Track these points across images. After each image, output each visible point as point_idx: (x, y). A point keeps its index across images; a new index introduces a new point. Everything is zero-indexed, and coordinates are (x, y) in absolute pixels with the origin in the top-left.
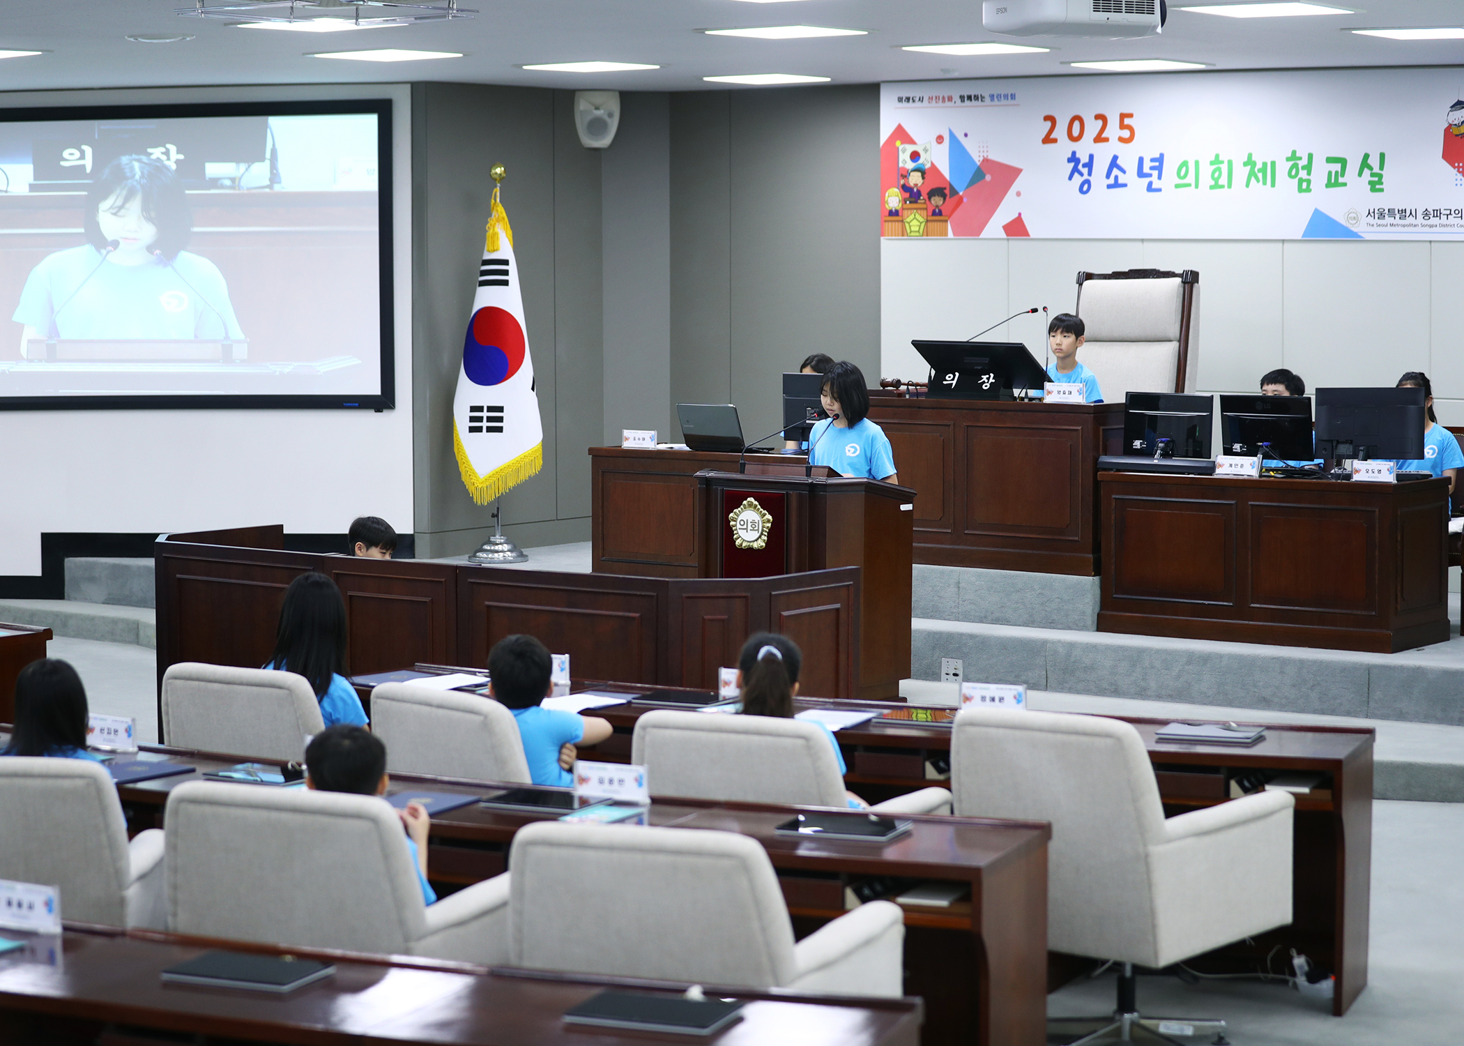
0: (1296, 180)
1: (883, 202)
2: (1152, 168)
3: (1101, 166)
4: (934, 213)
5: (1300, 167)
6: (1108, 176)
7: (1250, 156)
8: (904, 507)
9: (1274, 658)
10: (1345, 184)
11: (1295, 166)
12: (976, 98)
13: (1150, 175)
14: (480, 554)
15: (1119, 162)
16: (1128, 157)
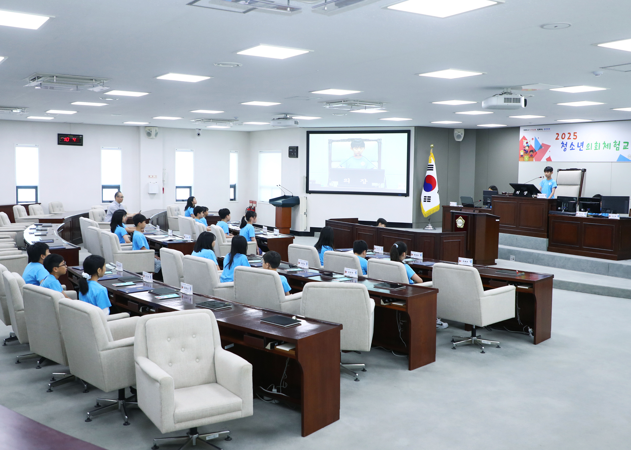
0: (616, 147)
1: (520, 153)
2: (581, 145)
3: (569, 145)
4: (531, 156)
5: (617, 144)
6: (570, 147)
7: (604, 142)
8: (497, 220)
9: (585, 260)
10: (628, 148)
11: (616, 144)
12: (541, 129)
13: (580, 147)
14: (425, 228)
15: (573, 144)
16: (575, 143)
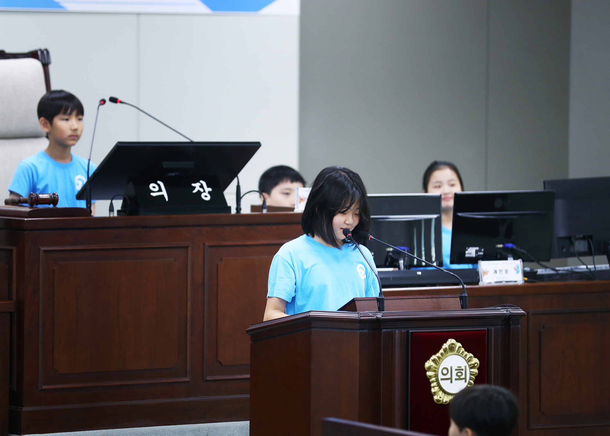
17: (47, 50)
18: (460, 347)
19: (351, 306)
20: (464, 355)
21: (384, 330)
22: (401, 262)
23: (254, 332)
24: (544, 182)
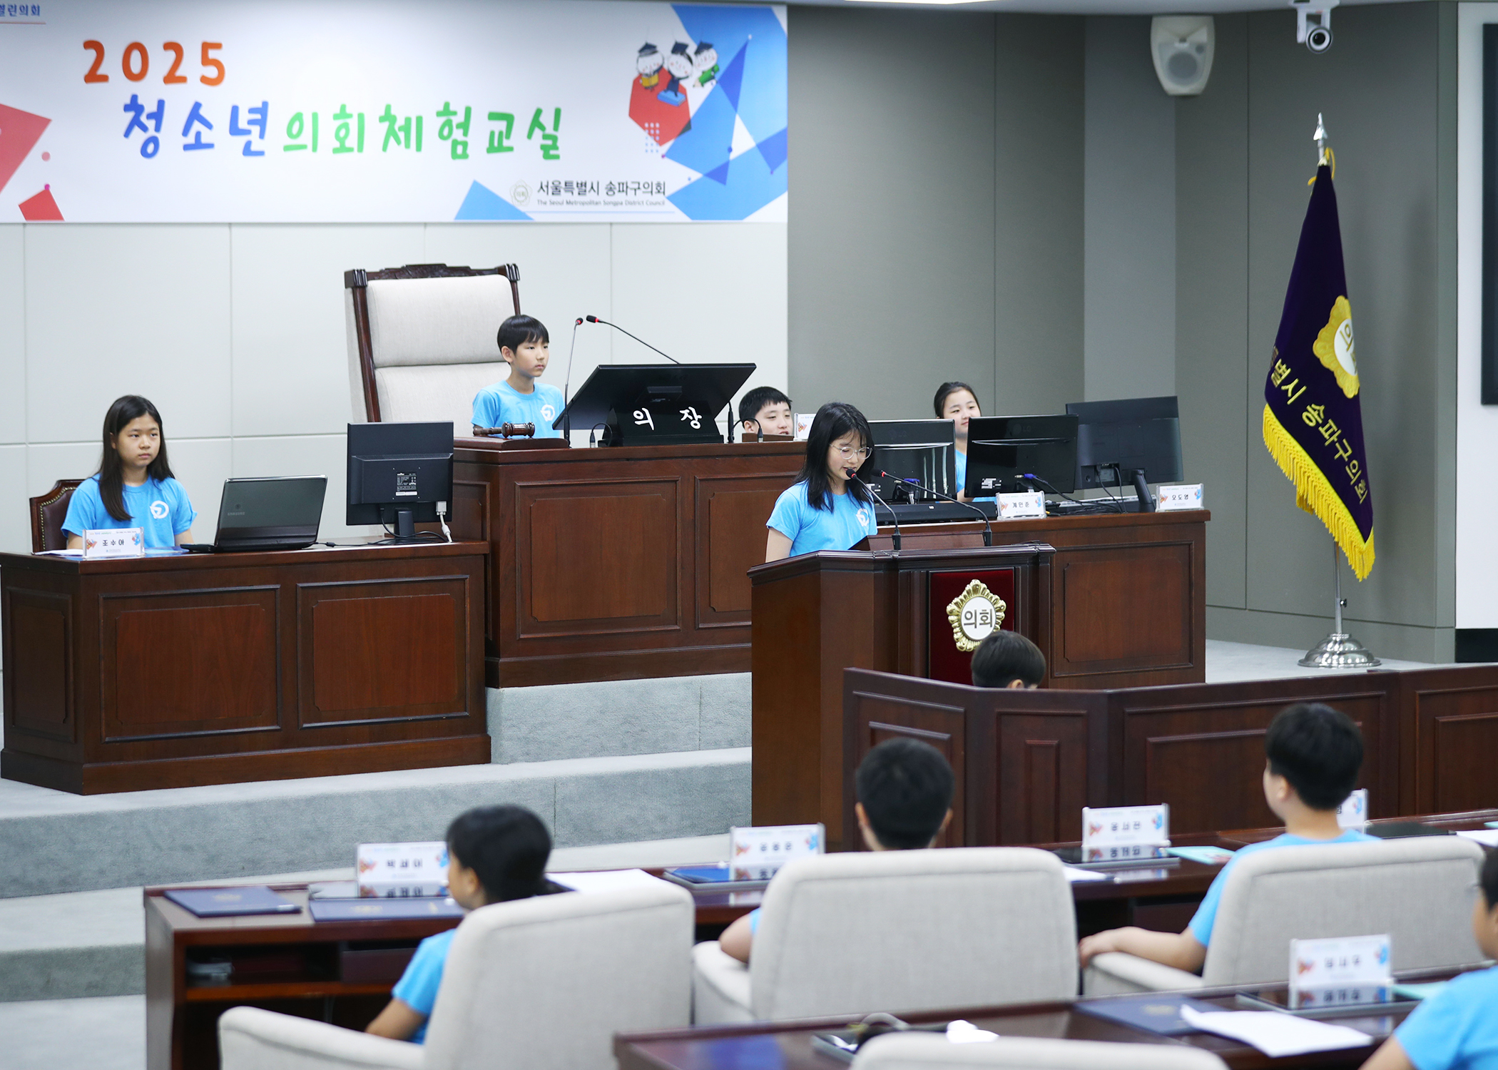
0: (449, 143)
2: (251, 122)
3: (175, 117)
5: (454, 125)
6: (185, 133)
7: (388, 108)
10: (510, 149)
11: (448, 123)
13: (248, 132)
15: (202, 112)
16: (216, 105)
17: (515, 265)
18: (984, 589)
19: (863, 544)
20: (989, 597)
21: (901, 571)
22: (912, 495)
23: (756, 574)
24: (1067, 405)
